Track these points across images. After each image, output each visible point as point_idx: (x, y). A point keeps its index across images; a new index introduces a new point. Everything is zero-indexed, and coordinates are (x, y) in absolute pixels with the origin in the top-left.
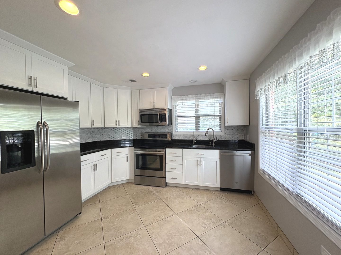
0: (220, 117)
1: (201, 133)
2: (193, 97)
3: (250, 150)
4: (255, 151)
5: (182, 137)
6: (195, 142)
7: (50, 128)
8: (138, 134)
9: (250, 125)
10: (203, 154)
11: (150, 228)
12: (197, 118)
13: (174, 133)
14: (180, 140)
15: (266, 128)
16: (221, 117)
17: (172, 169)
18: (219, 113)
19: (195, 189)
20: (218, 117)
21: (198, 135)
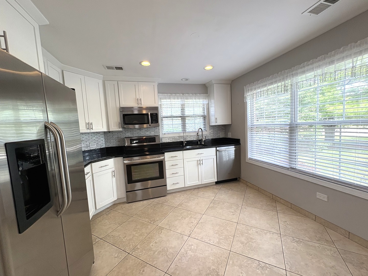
0: (204, 117)
1: (189, 134)
2: (181, 97)
3: (234, 145)
4: (241, 145)
5: (171, 140)
6: (185, 143)
7: (64, 133)
8: (112, 141)
9: (232, 124)
10: (202, 153)
11: (195, 235)
12: (183, 118)
13: (161, 136)
14: (169, 142)
15: (251, 125)
16: (206, 118)
17: (173, 174)
18: (202, 113)
19: (195, 188)
20: (202, 118)
21: (186, 136)
